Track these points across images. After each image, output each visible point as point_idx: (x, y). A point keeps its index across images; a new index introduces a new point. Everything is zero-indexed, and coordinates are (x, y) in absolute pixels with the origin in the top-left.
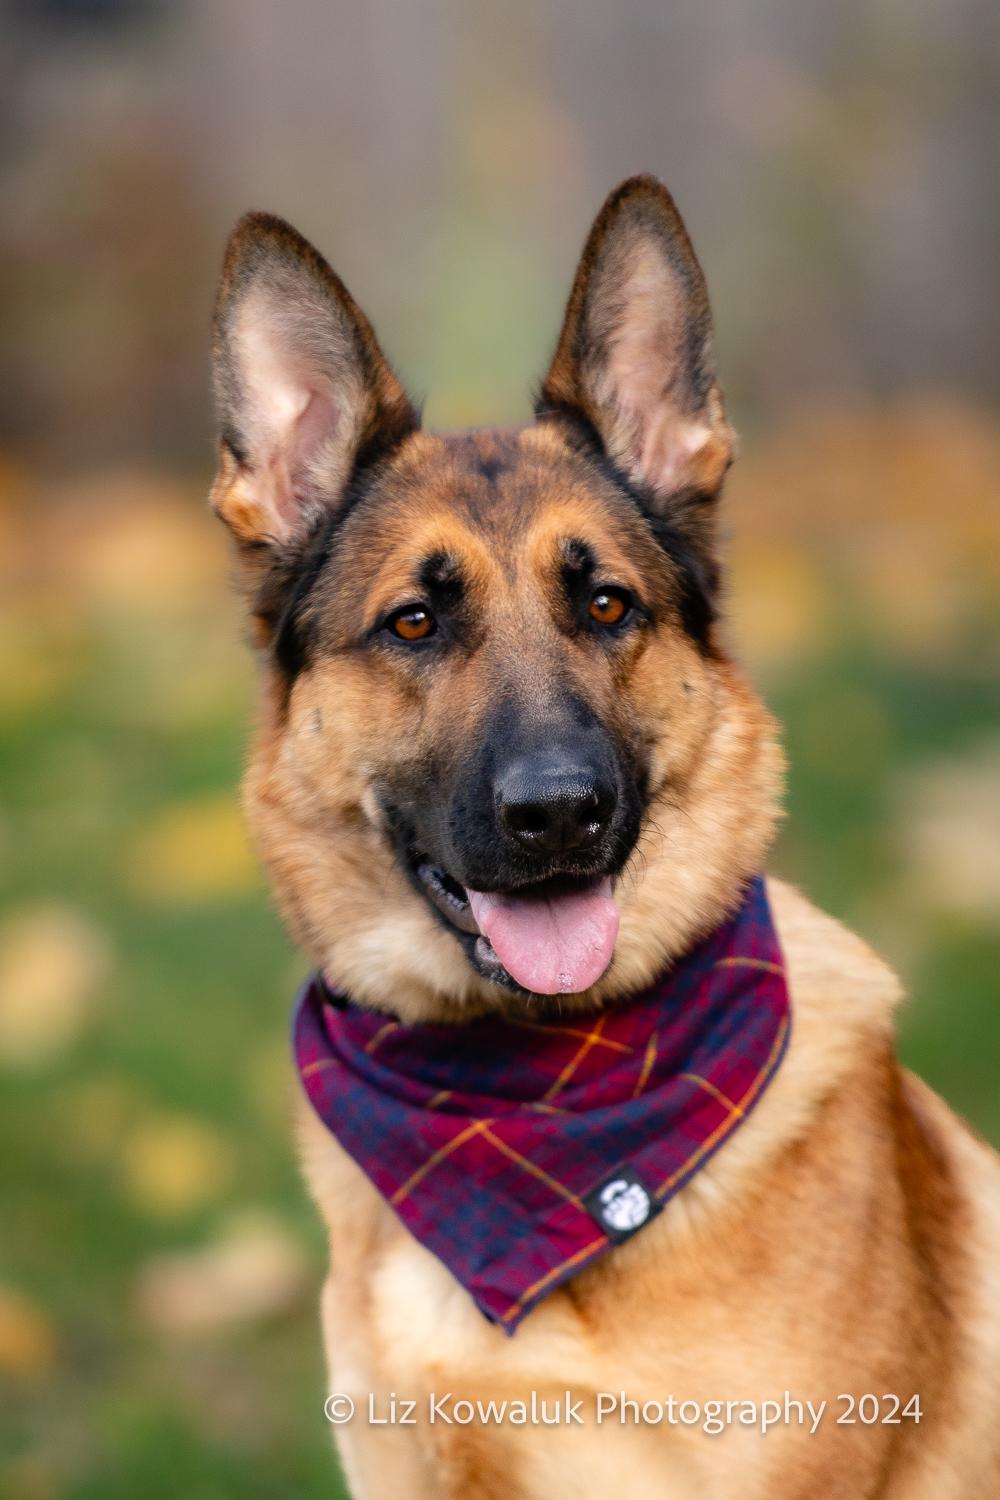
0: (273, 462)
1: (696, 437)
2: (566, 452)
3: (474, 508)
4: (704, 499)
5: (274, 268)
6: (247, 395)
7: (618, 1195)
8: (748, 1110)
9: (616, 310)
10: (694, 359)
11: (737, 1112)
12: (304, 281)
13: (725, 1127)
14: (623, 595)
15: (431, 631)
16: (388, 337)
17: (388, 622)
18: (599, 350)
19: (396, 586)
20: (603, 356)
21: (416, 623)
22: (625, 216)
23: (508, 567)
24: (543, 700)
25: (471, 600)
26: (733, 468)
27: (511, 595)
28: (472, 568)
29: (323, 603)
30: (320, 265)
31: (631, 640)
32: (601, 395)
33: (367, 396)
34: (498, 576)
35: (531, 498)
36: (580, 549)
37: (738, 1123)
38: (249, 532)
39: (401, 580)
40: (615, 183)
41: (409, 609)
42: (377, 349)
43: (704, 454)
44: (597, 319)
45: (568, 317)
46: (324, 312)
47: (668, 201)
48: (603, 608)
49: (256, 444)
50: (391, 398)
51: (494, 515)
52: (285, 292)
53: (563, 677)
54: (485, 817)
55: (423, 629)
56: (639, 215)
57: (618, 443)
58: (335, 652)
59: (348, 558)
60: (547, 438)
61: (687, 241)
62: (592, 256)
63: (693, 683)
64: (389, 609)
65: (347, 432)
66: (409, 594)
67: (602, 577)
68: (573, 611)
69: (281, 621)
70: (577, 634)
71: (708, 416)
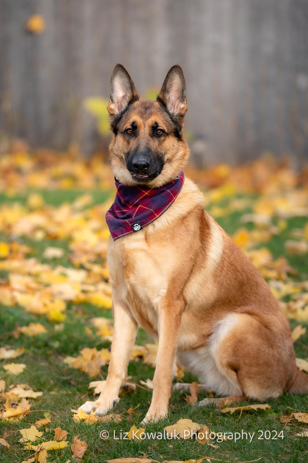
0: (118, 103)
1: (182, 106)
2: (159, 106)
3: (142, 115)
4: (182, 116)
5: (120, 72)
6: (115, 91)
7: (136, 225)
8: (159, 216)
9: (171, 85)
10: (183, 94)
11: (158, 216)
12: (124, 75)
13: (156, 218)
14: (163, 131)
15: (132, 134)
16: (136, 85)
17: (126, 130)
18: (168, 91)
19: (128, 126)
20: (168, 92)
21: (130, 131)
22: (174, 71)
23: (144, 125)
24: (143, 148)
25: (138, 129)
26: (187, 111)
27: (144, 129)
28: (139, 124)
29: (120, 125)
30: (127, 73)
31: (162, 138)
32: (167, 98)
33: (132, 94)
34: (143, 126)
35: (151, 114)
36: (156, 123)
37: (158, 218)
38: (112, 113)
39: (129, 125)
40: (172, 66)
41: (129, 129)
42: (134, 87)
43: (183, 109)
44: (168, 86)
45: (163, 85)
46: (126, 80)
47: (181, 69)
48: (160, 132)
49: (115, 99)
50: (135, 95)
51: (144, 116)
52: (122, 76)
53: (148, 144)
54: (131, 164)
55: (131, 132)
56: (176, 71)
57: (169, 106)
58: (120, 133)
59: (124, 119)
60: (157, 104)
61: (183, 76)
62: (167, 77)
63: (175, 145)
64: (126, 129)
65: (128, 99)
66: (130, 127)
67: (159, 128)
68: (153, 133)
69: (114, 127)
70: (153, 137)
71: (184, 103)
